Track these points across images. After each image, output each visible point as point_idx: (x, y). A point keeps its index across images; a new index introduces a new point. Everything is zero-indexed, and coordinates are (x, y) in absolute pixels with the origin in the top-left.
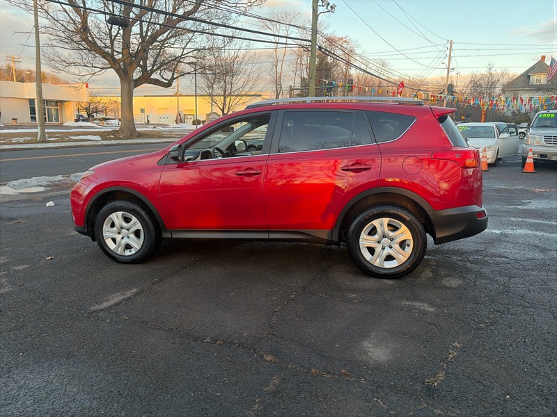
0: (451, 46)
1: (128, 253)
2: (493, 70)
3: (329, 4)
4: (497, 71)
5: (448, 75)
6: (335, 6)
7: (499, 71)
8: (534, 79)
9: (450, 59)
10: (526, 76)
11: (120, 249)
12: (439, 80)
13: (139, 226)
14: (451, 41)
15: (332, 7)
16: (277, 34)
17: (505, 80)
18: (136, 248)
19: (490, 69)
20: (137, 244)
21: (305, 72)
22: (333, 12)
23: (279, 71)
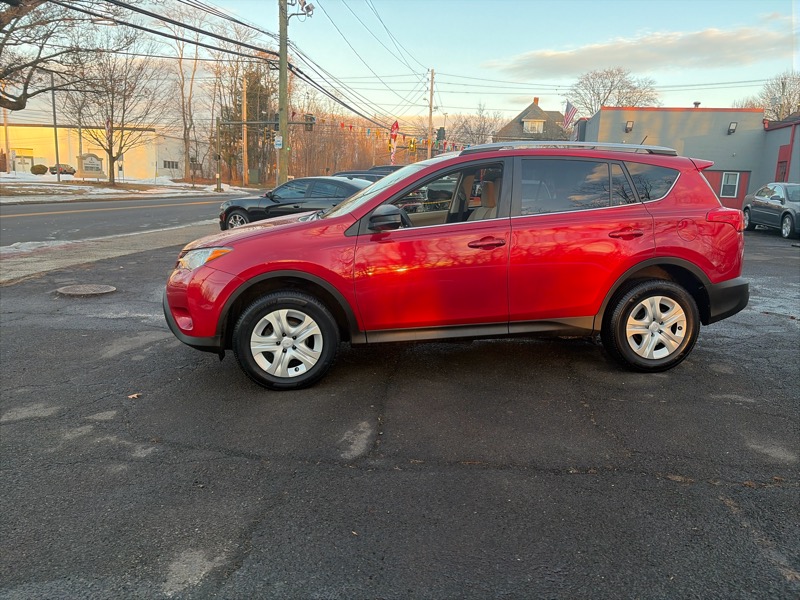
0: (433, 78)
1: (292, 373)
2: (484, 112)
3: (305, 3)
4: (489, 115)
5: (431, 115)
6: (313, 7)
7: (491, 116)
8: (528, 125)
9: (432, 95)
10: (519, 121)
11: (279, 367)
12: (417, 122)
13: (315, 330)
14: (433, 71)
15: (308, 8)
16: (180, 36)
17: (498, 128)
18: (307, 364)
19: (481, 110)
20: (310, 359)
21: (227, 99)
22: (309, 16)
23: (187, 94)
